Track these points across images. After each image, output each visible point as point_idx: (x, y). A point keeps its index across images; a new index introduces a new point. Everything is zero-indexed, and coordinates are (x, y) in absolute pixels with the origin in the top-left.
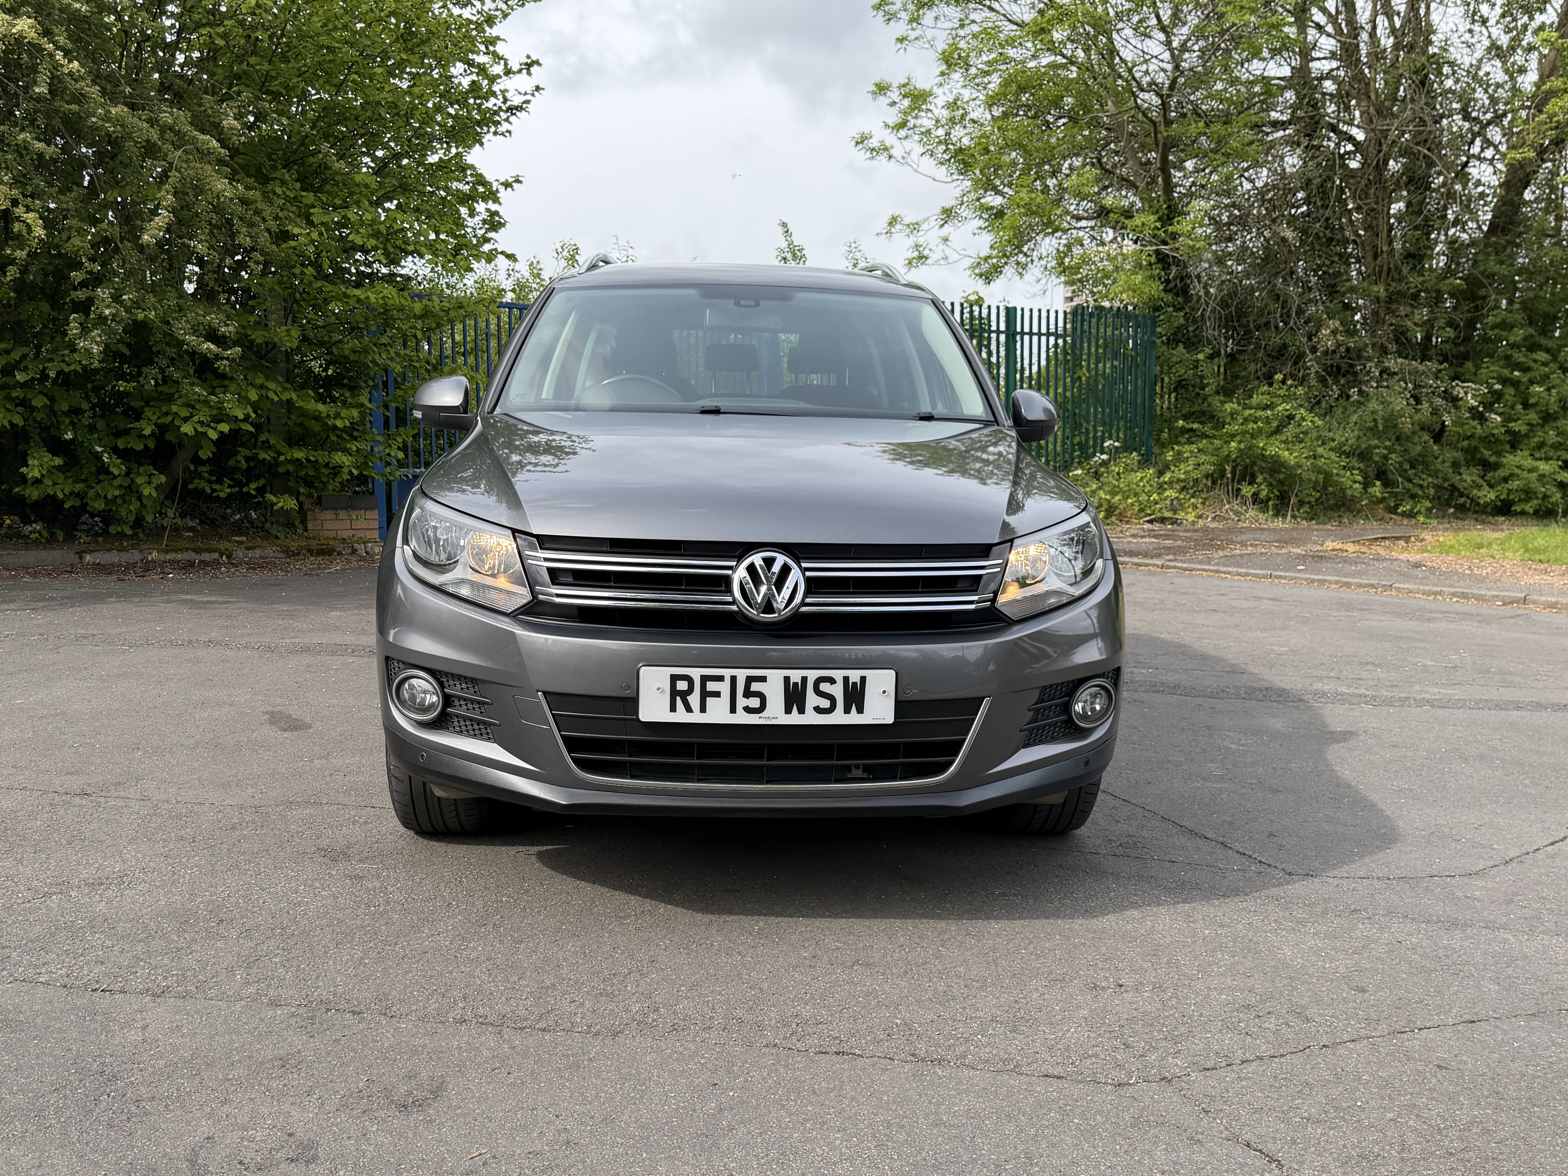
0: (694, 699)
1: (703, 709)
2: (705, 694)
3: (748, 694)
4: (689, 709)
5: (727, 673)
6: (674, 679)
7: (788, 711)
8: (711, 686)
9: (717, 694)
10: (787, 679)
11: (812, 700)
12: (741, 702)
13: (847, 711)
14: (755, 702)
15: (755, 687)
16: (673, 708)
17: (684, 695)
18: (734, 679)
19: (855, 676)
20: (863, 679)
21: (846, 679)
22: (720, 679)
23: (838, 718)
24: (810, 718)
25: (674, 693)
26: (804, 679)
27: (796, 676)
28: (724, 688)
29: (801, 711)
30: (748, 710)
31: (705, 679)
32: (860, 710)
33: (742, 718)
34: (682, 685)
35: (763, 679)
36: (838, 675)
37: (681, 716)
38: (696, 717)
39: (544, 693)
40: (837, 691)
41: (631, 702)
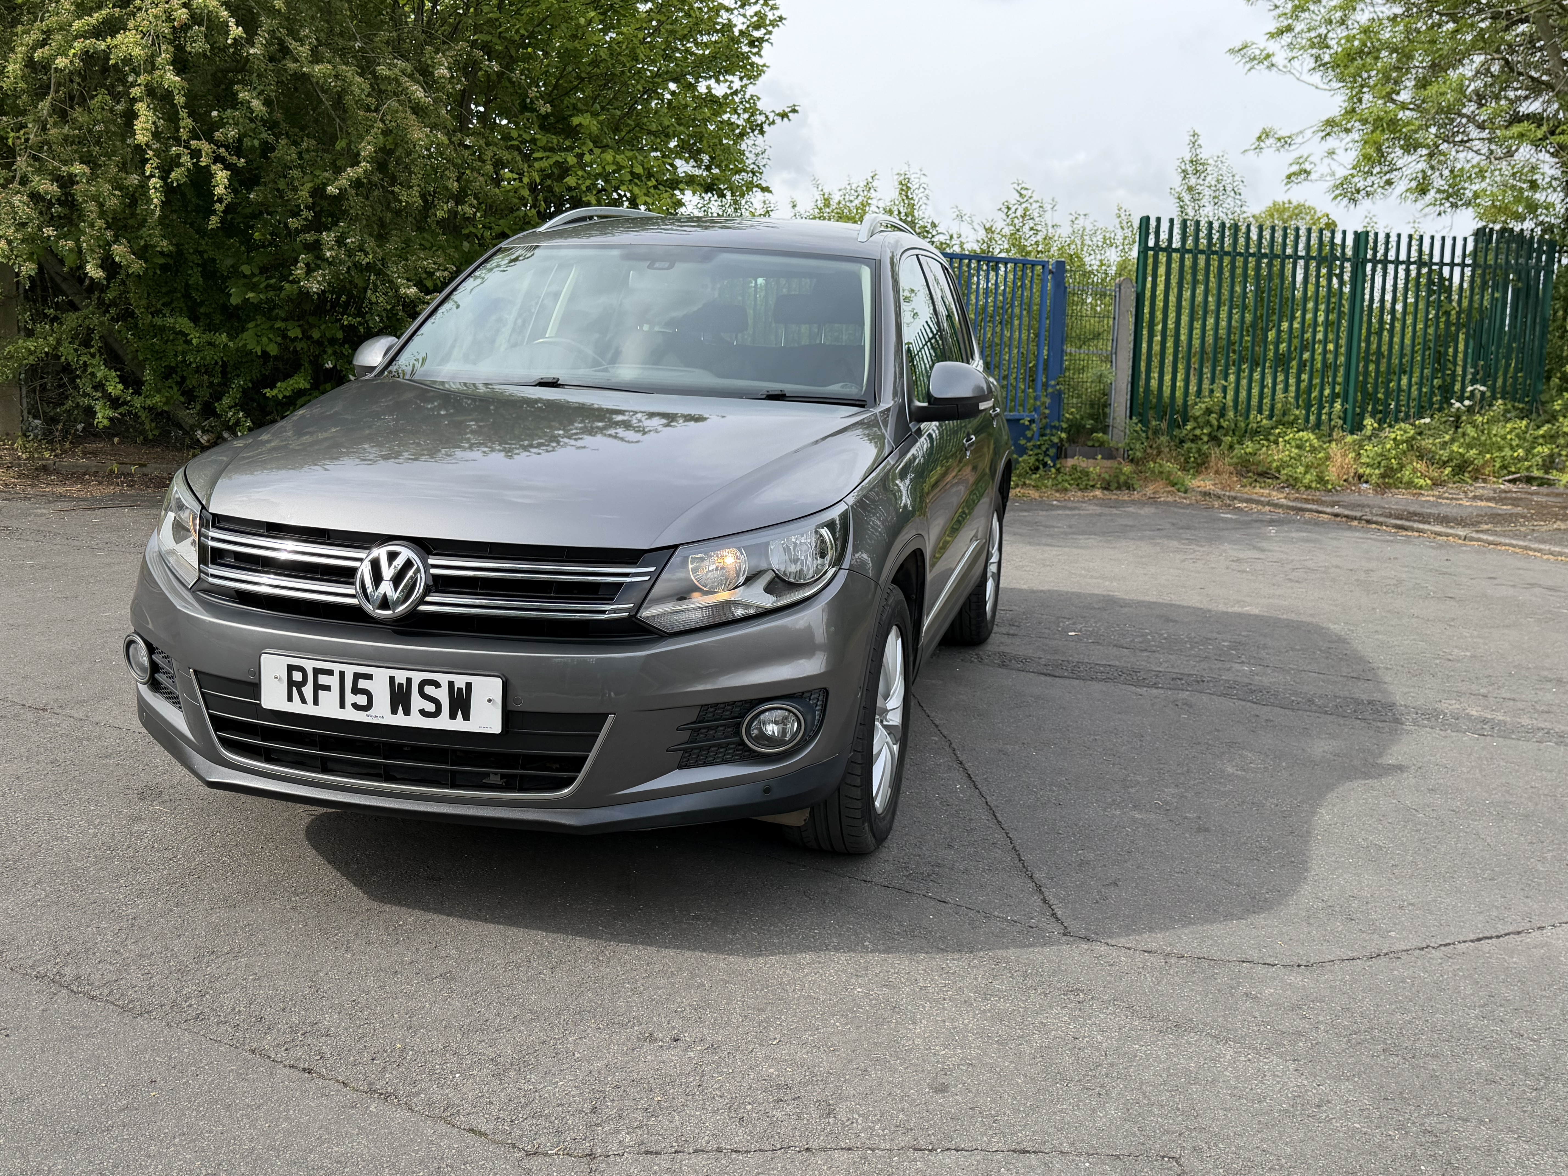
0: (308, 690)
1: (316, 702)
2: (318, 687)
3: (356, 691)
4: (304, 701)
5: (337, 668)
6: (291, 668)
7: (394, 711)
8: (323, 679)
9: (327, 688)
10: (392, 679)
11: (417, 702)
12: (350, 698)
13: (453, 716)
14: (362, 700)
15: (362, 684)
16: (290, 699)
17: (300, 685)
18: (342, 674)
19: (460, 681)
20: (469, 685)
21: (451, 684)
22: (330, 673)
23: (443, 723)
24: (415, 721)
25: (291, 683)
26: (409, 681)
27: (401, 677)
28: (334, 682)
29: (407, 712)
30: (355, 706)
31: (317, 672)
32: (466, 717)
33: (350, 715)
34: (297, 676)
35: (369, 677)
36: (443, 679)
37: (296, 707)
38: (309, 710)
39: (195, 671)
40: (443, 695)
41: (254, 688)
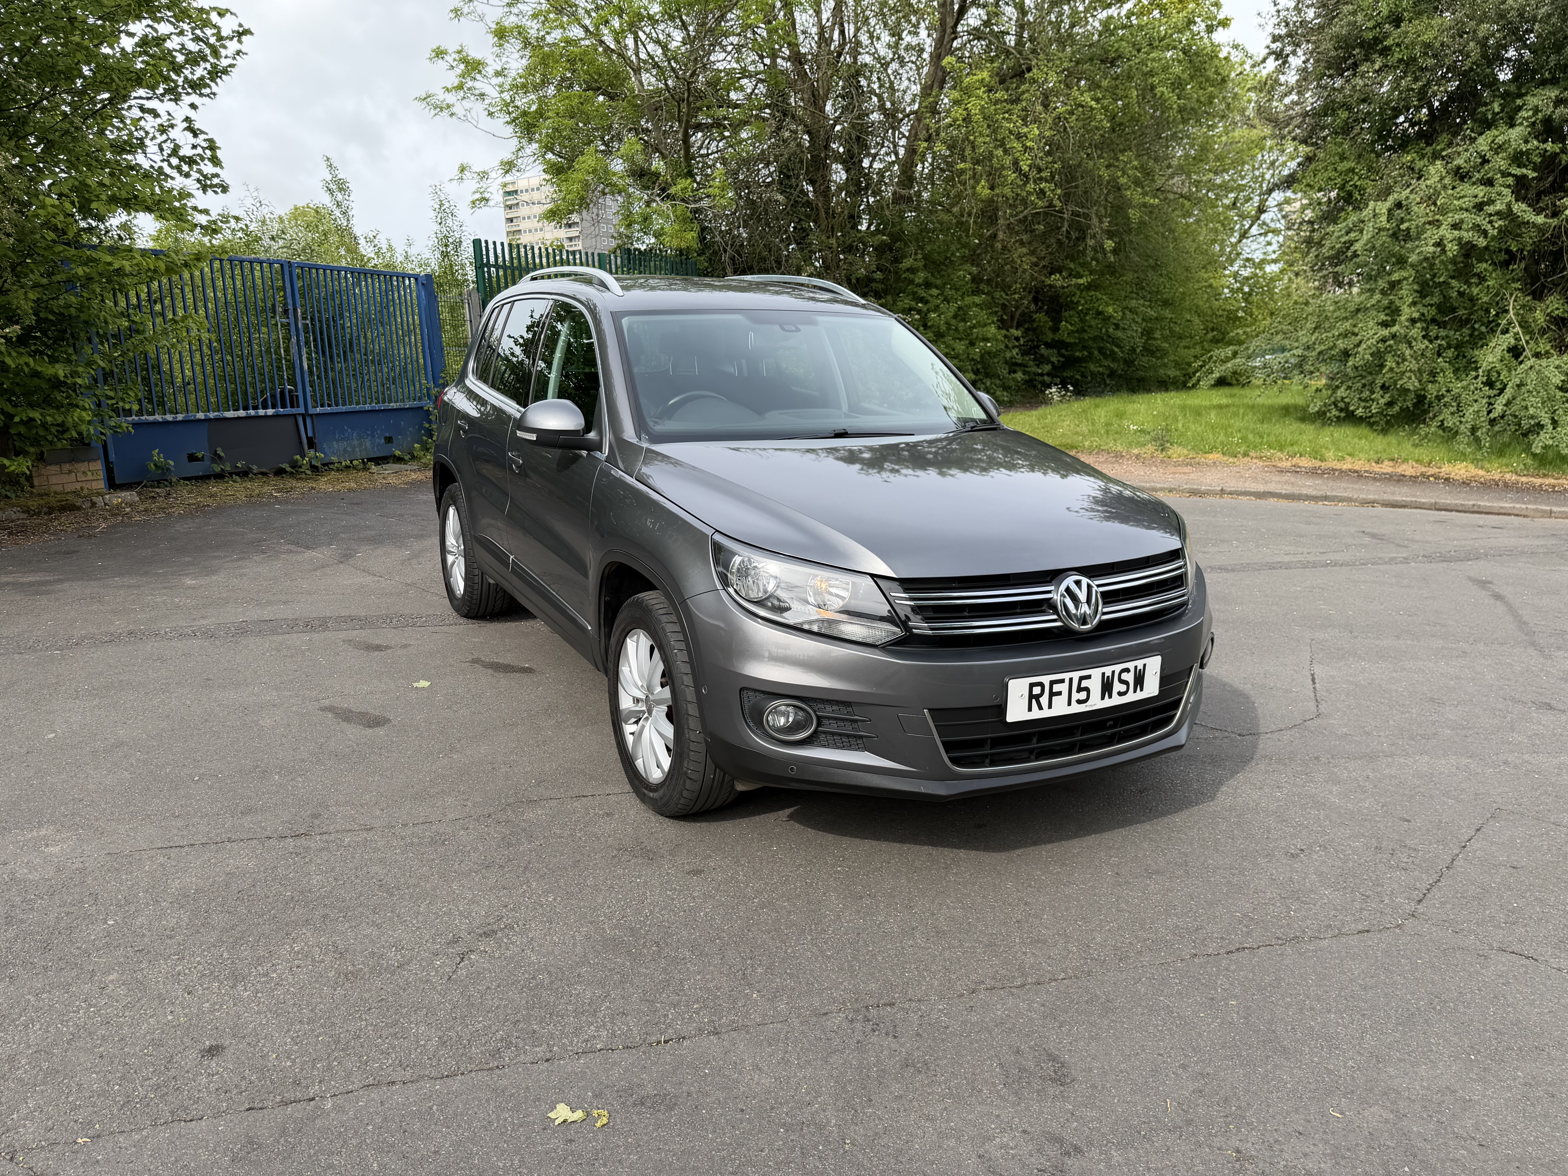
0: (1044, 700)
1: (1050, 707)
2: (1052, 694)
3: (1080, 689)
4: (1040, 707)
5: (1066, 676)
6: (1032, 686)
7: (1103, 698)
8: (1056, 688)
9: (1060, 693)
10: (1102, 675)
11: (1117, 687)
12: (1075, 696)
13: (1135, 690)
14: (1083, 695)
15: (1084, 684)
16: (1030, 709)
17: (1038, 697)
18: (1071, 680)
19: (1140, 664)
20: (1144, 666)
21: (1135, 668)
22: (1062, 681)
23: (1130, 697)
24: (1115, 700)
25: (1031, 696)
26: (1113, 673)
27: (1108, 670)
28: (1063, 688)
29: (1111, 696)
30: (1079, 701)
31: (1052, 683)
32: (1142, 689)
33: (1076, 709)
34: (1037, 690)
35: (1089, 677)
36: (1131, 665)
37: (1036, 714)
38: (1046, 713)
39: (930, 710)
40: (1130, 677)
41: (1002, 709)
